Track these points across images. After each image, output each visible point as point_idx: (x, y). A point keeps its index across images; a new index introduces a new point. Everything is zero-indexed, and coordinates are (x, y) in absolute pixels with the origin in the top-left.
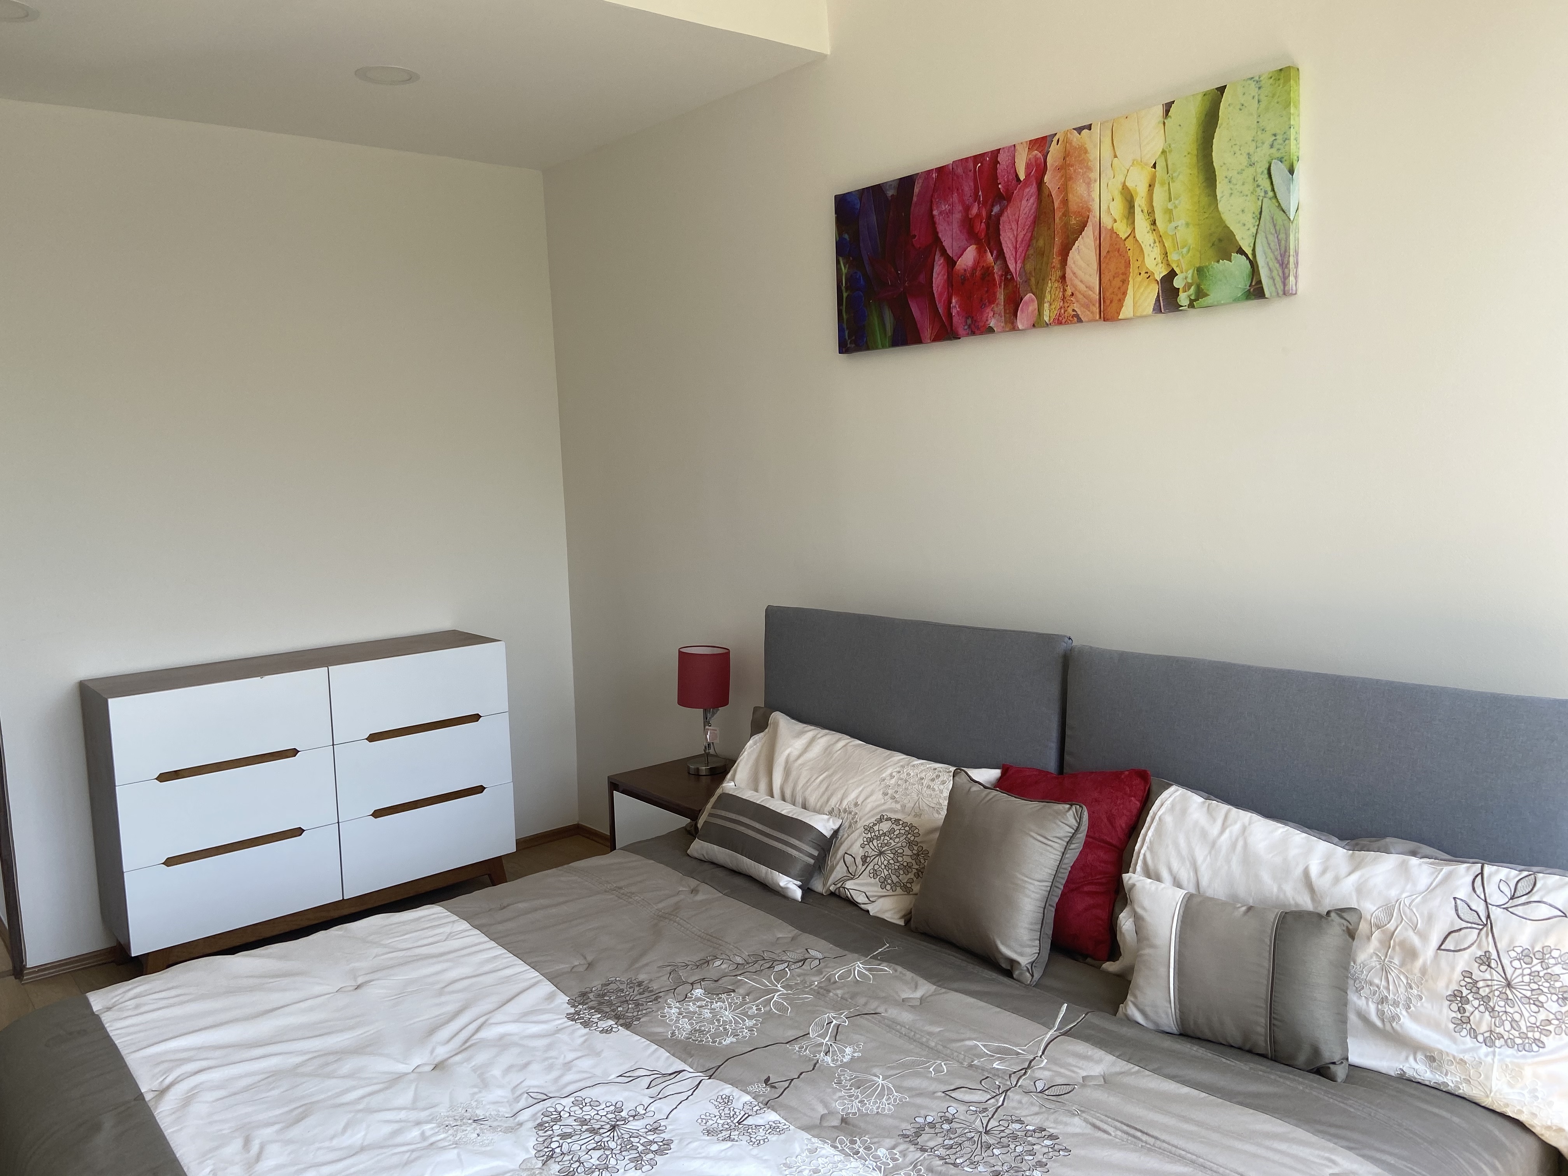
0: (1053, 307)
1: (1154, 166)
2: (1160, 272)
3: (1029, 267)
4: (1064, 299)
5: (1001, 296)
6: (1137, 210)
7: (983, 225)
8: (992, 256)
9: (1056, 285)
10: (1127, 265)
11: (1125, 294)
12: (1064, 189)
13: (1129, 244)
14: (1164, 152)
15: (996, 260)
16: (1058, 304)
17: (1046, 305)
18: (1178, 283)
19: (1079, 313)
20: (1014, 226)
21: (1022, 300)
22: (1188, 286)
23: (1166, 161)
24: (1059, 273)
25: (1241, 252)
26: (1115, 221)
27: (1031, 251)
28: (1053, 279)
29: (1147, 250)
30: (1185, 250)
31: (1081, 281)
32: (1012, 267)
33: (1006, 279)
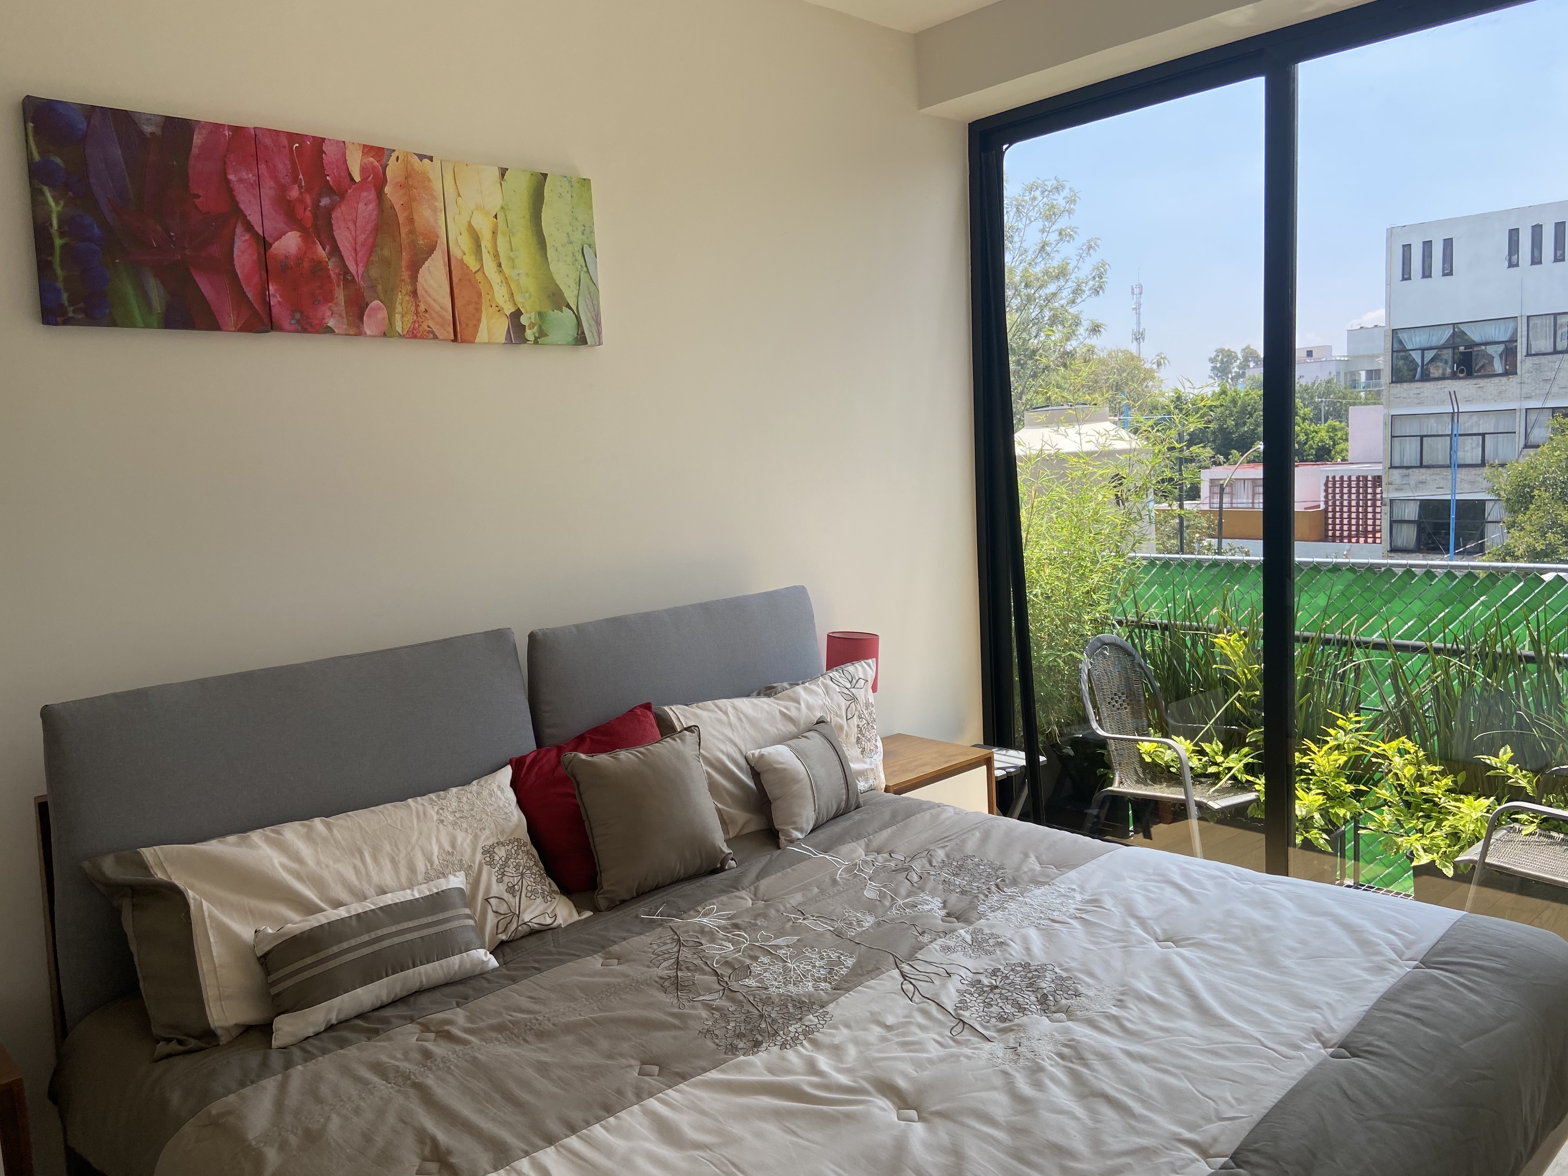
0: (405, 319)
1: (496, 217)
2: (509, 309)
3: (374, 272)
4: (417, 313)
5: (340, 295)
6: (484, 250)
7: (308, 213)
8: (324, 250)
9: (407, 298)
10: (479, 295)
11: (479, 320)
12: (408, 207)
13: (479, 277)
14: (502, 208)
15: (330, 255)
16: (410, 318)
17: (398, 317)
18: (524, 320)
19: (435, 330)
20: (352, 228)
21: (367, 305)
22: (532, 326)
23: (506, 216)
24: (409, 288)
25: (568, 306)
26: (465, 254)
27: (374, 258)
28: (404, 291)
29: (496, 287)
30: (527, 295)
31: (434, 300)
32: (352, 267)
33: (345, 279)
